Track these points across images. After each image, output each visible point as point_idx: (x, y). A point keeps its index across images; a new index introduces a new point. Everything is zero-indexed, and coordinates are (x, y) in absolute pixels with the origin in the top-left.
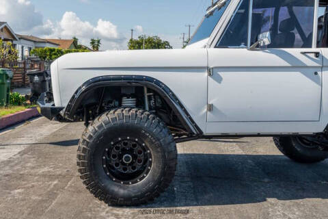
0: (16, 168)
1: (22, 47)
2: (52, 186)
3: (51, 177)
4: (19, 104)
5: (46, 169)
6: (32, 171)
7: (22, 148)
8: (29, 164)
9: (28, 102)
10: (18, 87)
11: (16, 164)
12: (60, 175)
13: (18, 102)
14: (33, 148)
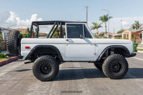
0: (4, 79)
1: (5, 33)
2: (16, 83)
3: (15, 80)
4: (4, 58)
5: (14, 78)
6: (9, 79)
7: (6, 73)
8: (8, 77)
9: (8, 56)
10: (3, 51)
11: (4, 78)
12: (18, 80)
13: (4, 57)
14: (9, 73)
